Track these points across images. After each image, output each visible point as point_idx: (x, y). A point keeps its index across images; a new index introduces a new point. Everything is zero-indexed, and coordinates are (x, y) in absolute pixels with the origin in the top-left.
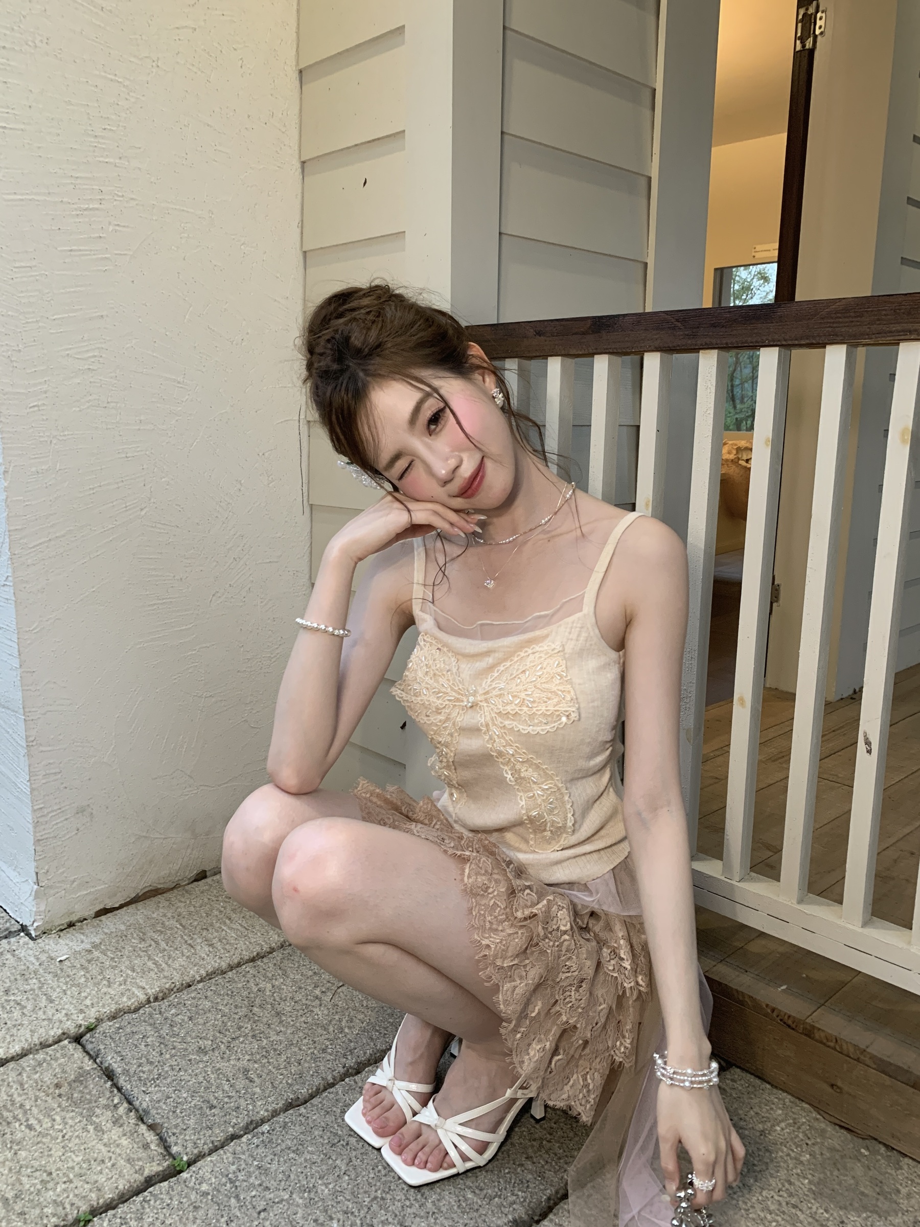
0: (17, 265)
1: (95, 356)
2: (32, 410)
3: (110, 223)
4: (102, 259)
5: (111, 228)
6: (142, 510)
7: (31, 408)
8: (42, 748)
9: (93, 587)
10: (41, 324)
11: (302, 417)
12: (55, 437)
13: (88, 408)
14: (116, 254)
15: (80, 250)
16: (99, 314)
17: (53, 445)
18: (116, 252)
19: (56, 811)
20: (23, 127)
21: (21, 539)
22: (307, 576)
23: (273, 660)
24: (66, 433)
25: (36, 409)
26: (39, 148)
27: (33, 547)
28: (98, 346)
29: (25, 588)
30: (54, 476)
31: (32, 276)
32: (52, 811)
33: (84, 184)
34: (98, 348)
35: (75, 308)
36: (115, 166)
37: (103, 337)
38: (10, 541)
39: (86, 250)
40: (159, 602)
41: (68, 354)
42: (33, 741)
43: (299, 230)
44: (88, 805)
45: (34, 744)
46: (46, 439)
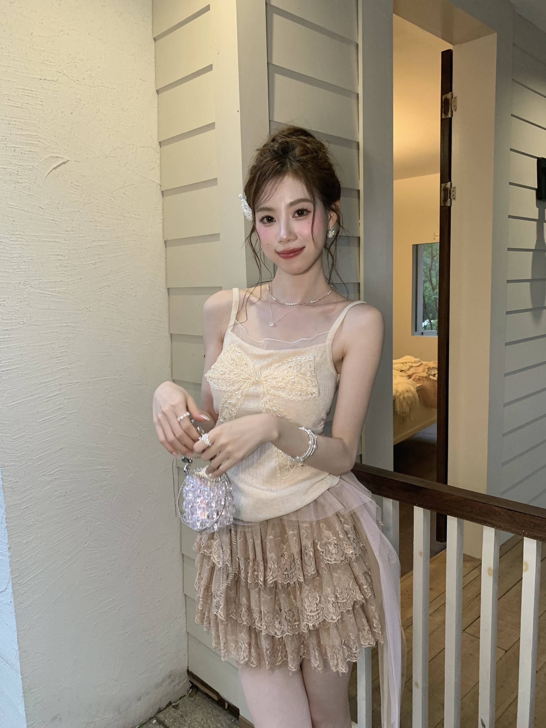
0: (15, 437)
1: (58, 471)
2: (24, 510)
3: (65, 399)
4: (62, 419)
5: (66, 401)
6: (86, 543)
7: (23, 509)
8: (31, 691)
9: (59, 594)
10: (28, 464)
11: (174, 465)
12: (37, 520)
13: (55, 499)
14: (69, 414)
15: (49, 419)
16: (60, 448)
17: (36, 525)
18: (69, 413)
19: (40, 723)
20: (17, 366)
21: (18, 581)
22: (179, 550)
23: (162, 601)
24: (43, 516)
25: (26, 509)
26: (26, 374)
27: (25, 583)
28: (59, 465)
29: (21, 607)
30: (36, 541)
31: (23, 440)
32: (38, 724)
33: (51, 384)
34: (60, 465)
35: (47, 449)
36: (68, 369)
37: (62, 459)
38: (13, 584)
39: (53, 417)
40: (96, 590)
41: (43, 475)
42: (26, 689)
43: (170, 369)
44: (59, 714)
45: (27, 690)
46: (32, 523)
